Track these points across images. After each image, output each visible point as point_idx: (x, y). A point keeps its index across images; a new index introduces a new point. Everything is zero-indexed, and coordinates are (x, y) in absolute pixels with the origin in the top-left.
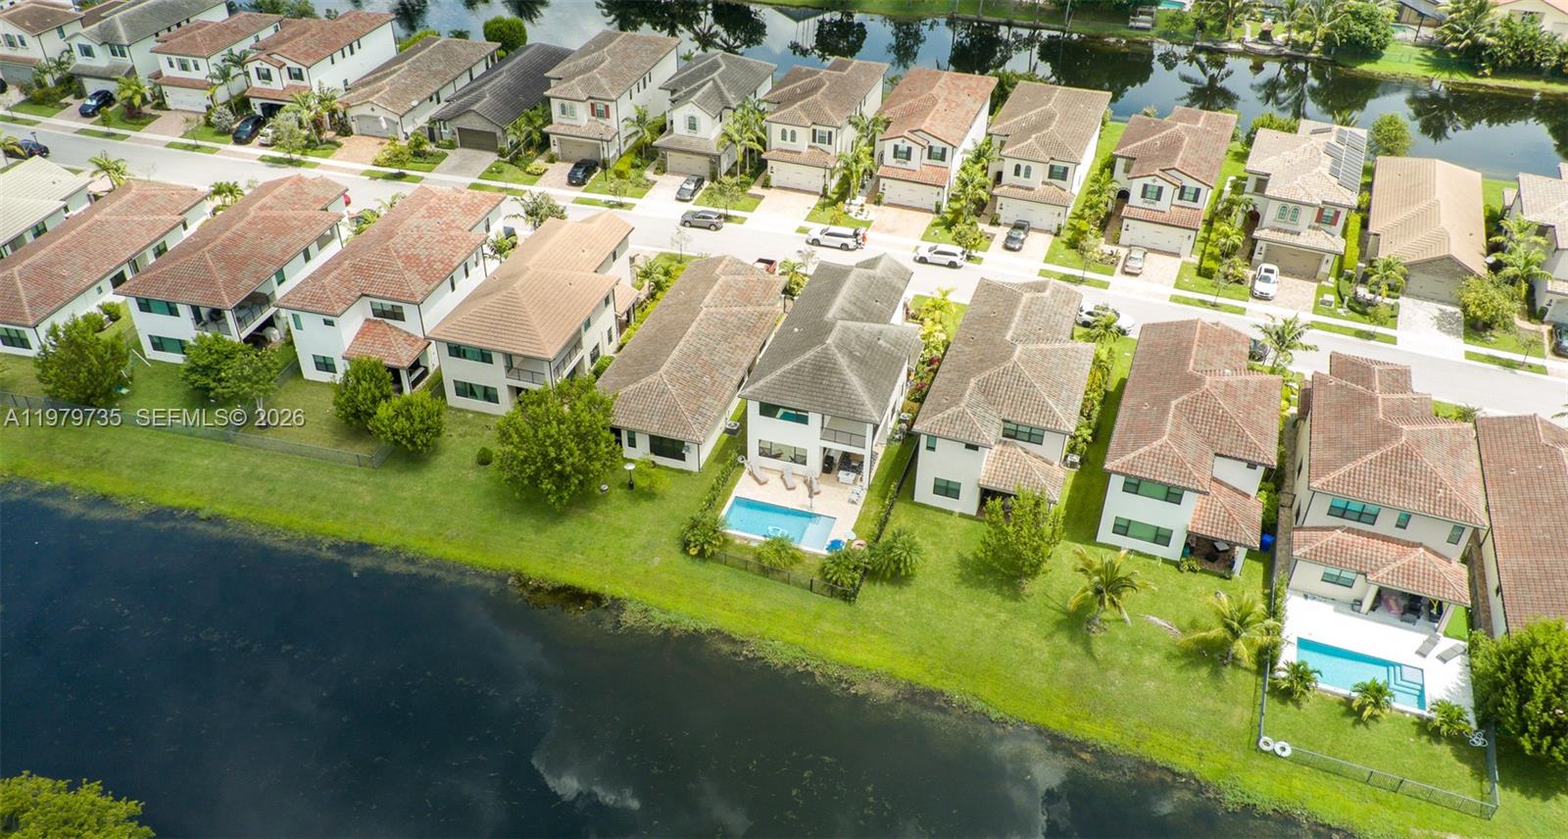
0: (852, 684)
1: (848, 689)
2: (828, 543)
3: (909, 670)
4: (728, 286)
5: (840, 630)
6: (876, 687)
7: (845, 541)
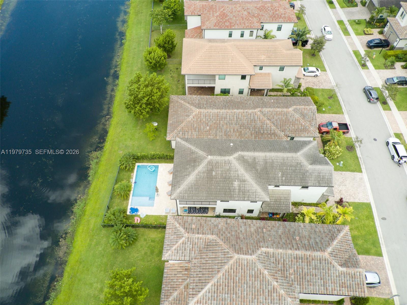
0: (65, 239)
1: (62, 238)
2: (136, 207)
3: (72, 260)
4: (286, 114)
5: (92, 226)
6: (64, 249)
7: (139, 214)
